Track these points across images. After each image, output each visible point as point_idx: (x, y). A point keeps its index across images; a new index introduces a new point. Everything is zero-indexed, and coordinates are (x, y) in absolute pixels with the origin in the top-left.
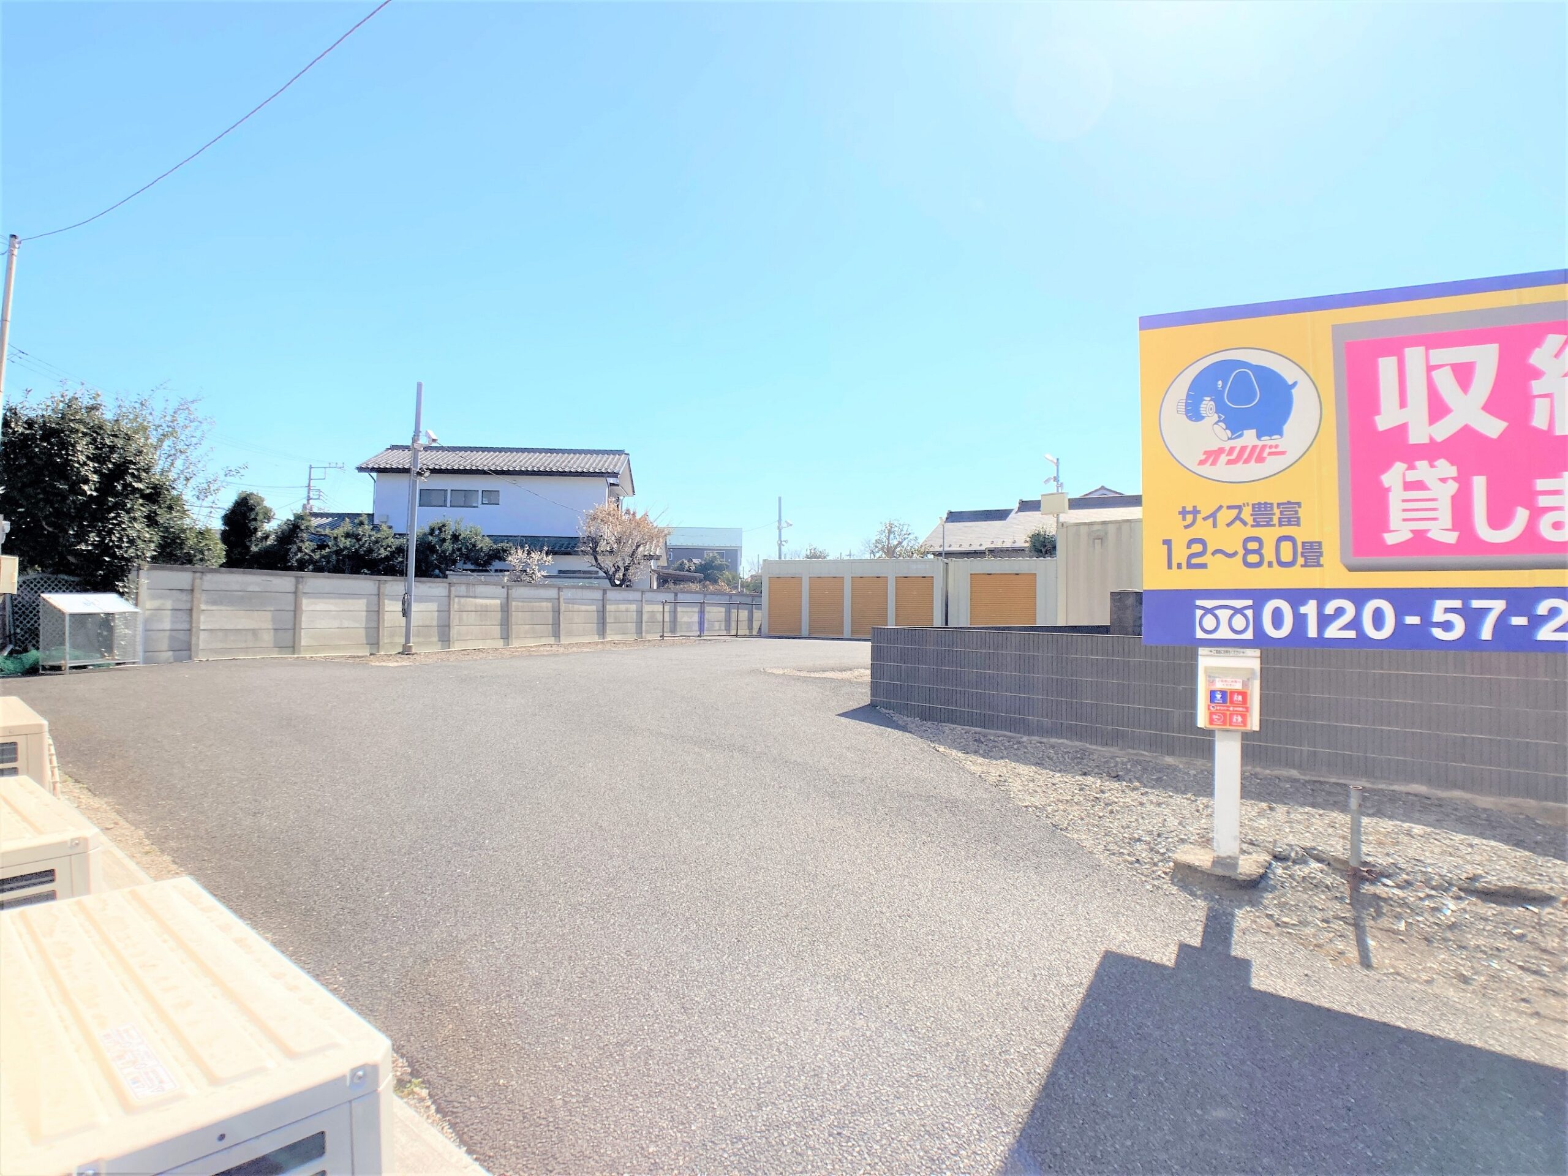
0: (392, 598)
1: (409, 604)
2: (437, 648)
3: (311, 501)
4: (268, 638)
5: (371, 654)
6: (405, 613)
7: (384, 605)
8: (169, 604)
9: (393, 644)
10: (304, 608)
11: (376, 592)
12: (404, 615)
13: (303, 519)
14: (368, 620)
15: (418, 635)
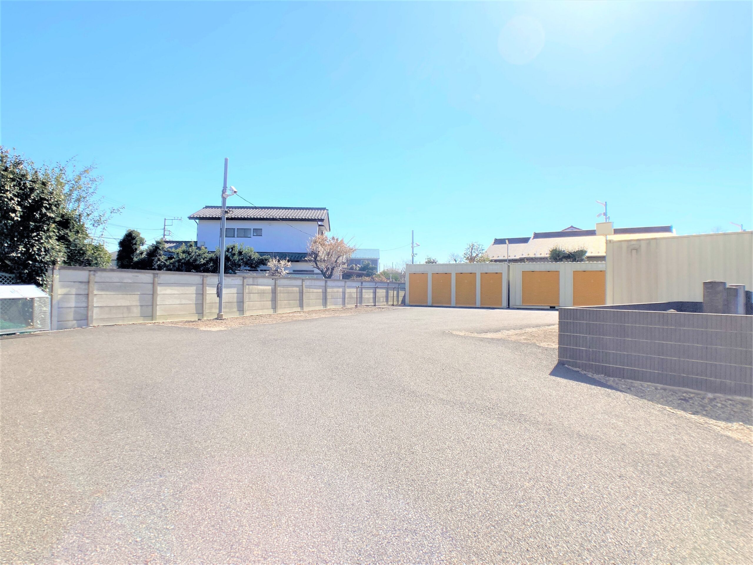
0: (211, 286)
1: (221, 290)
2: (237, 315)
3: (165, 236)
4: (137, 311)
5: (199, 320)
6: (219, 294)
7: (206, 290)
8: (74, 291)
9: (211, 313)
10: (159, 292)
11: (201, 282)
12: (218, 296)
13: (161, 244)
14: (197, 299)
15: (225, 308)
